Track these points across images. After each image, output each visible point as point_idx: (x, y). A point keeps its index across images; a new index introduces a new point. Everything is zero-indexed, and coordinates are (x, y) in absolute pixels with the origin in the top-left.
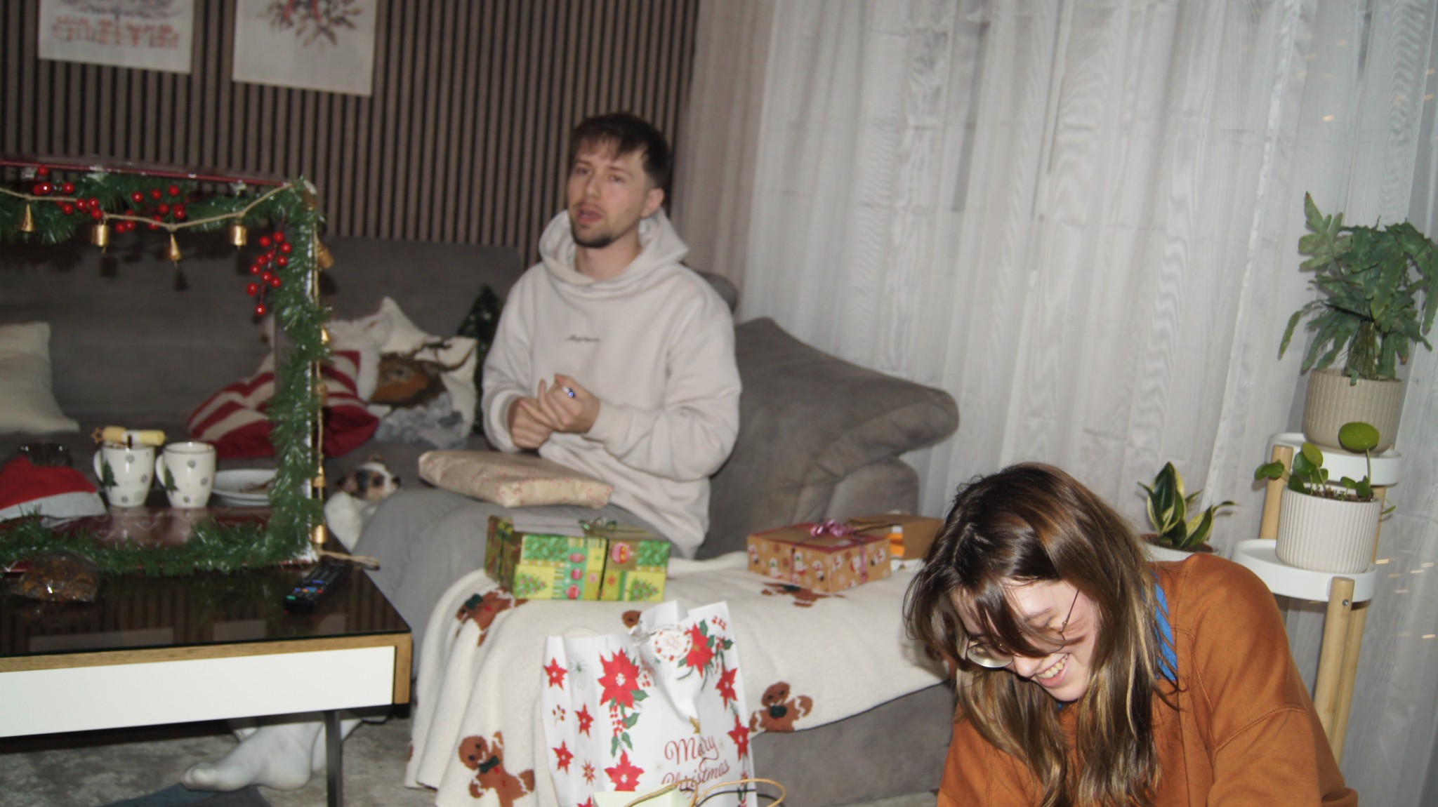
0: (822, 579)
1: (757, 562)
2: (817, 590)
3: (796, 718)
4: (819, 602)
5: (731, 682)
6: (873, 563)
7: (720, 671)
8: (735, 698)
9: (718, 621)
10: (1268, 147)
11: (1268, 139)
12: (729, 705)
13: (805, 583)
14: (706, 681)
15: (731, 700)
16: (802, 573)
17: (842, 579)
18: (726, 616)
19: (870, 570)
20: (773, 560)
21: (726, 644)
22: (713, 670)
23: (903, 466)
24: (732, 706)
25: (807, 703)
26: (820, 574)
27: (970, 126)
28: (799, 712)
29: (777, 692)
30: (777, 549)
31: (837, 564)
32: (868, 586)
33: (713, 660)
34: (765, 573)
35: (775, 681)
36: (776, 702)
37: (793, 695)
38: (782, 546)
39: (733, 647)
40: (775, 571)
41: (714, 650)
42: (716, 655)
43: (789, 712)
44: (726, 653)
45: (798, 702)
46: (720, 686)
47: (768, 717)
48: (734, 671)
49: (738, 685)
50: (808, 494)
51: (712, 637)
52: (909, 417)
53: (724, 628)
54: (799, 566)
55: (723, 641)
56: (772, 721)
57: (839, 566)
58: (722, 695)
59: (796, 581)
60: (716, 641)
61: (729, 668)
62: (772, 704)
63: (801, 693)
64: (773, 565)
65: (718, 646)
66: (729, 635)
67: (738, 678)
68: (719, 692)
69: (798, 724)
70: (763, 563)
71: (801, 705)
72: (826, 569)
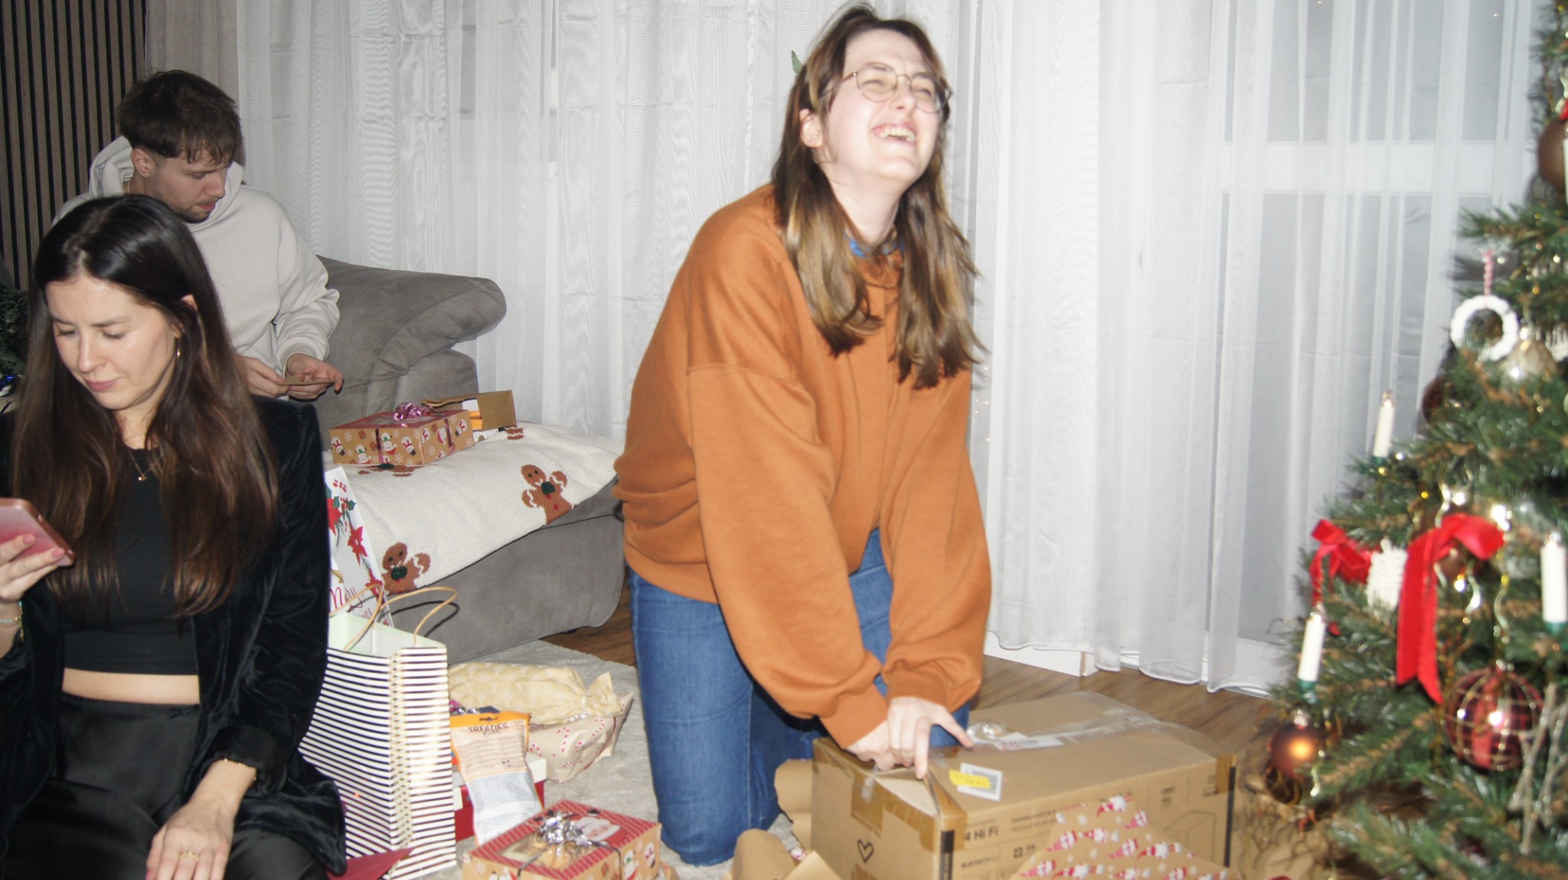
0: (413, 453)
1: (342, 453)
2: (410, 463)
3: (417, 576)
4: (416, 472)
5: (360, 540)
6: (457, 434)
7: (349, 529)
8: (365, 555)
9: (338, 484)
10: (752, 20)
11: (751, 13)
12: (361, 560)
13: (398, 460)
14: (339, 537)
15: (362, 556)
16: (392, 453)
17: (432, 451)
18: (345, 481)
19: (454, 438)
20: (361, 447)
21: (350, 505)
22: (344, 528)
23: (458, 355)
24: (364, 561)
25: (425, 560)
26: (411, 448)
27: (469, 29)
28: (418, 569)
29: (397, 552)
30: (362, 436)
31: (426, 436)
32: (457, 455)
33: (342, 518)
34: (353, 462)
35: (393, 543)
36: (395, 564)
37: (411, 554)
38: (366, 430)
39: (356, 507)
40: (363, 458)
41: (340, 509)
42: (343, 514)
43: (409, 570)
44: (350, 512)
45: (416, 560)
46: (351, 542)
47: (391, 580)
48: (360, 529)
49: (366, 542)
50: (375, 388)
51: (337, 498)
52: (460, 307)
53: (345, 490)
54: (387, 446)
55: (346, 501)
56: (394, 584)
57: (427, 438)
58: (354, 551)
59: (387, 459)
60: (341, 502)
61: (356, 527)
62: (393, 567)
63: (419, 552)
64: (361, 451)
65: (343, 506)
66: (352, 497)
67: (365, 535)
68: (351, 548)
69: (418, 582)
70: (349, 453)
71: (419, 563)
72: (416, 442)
